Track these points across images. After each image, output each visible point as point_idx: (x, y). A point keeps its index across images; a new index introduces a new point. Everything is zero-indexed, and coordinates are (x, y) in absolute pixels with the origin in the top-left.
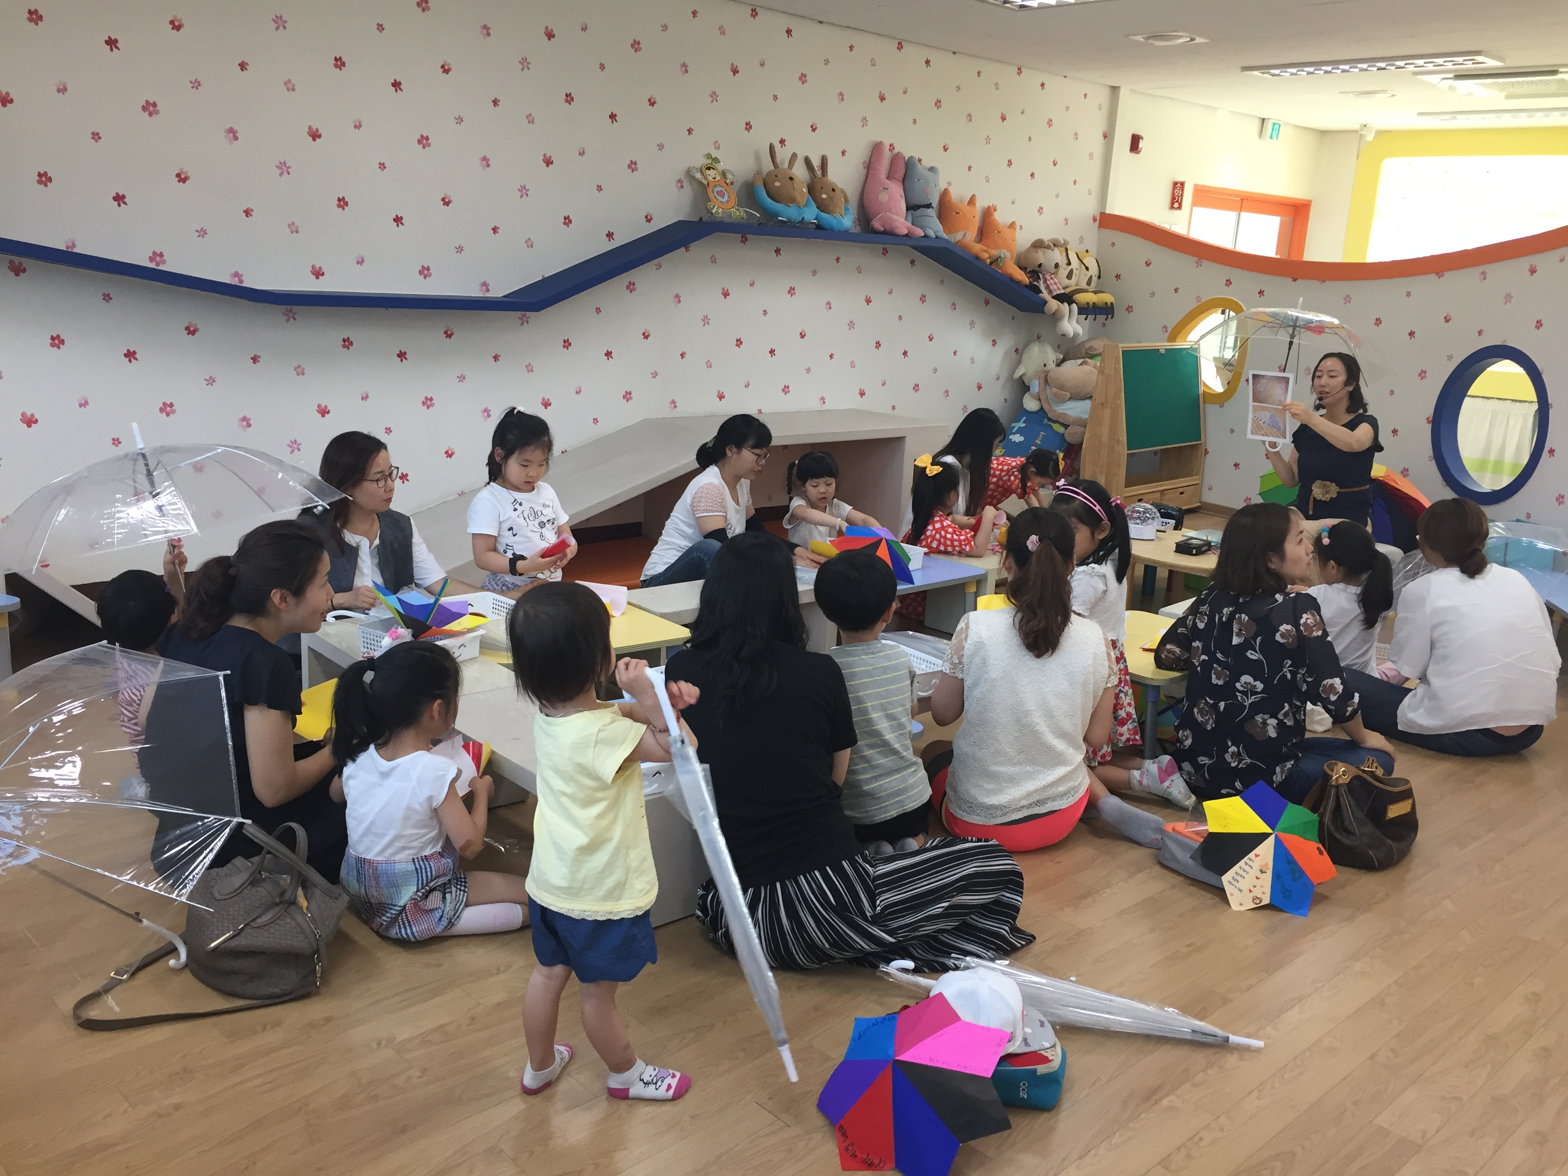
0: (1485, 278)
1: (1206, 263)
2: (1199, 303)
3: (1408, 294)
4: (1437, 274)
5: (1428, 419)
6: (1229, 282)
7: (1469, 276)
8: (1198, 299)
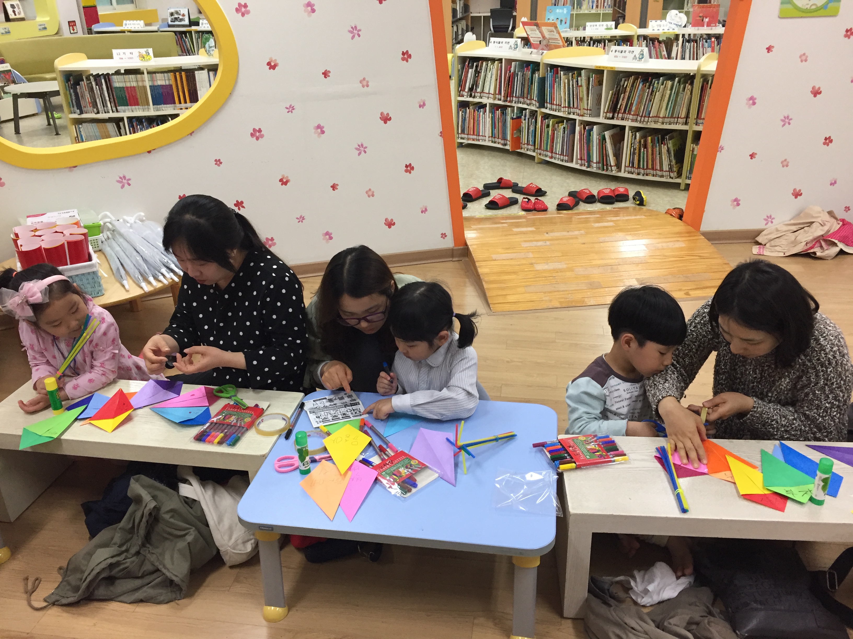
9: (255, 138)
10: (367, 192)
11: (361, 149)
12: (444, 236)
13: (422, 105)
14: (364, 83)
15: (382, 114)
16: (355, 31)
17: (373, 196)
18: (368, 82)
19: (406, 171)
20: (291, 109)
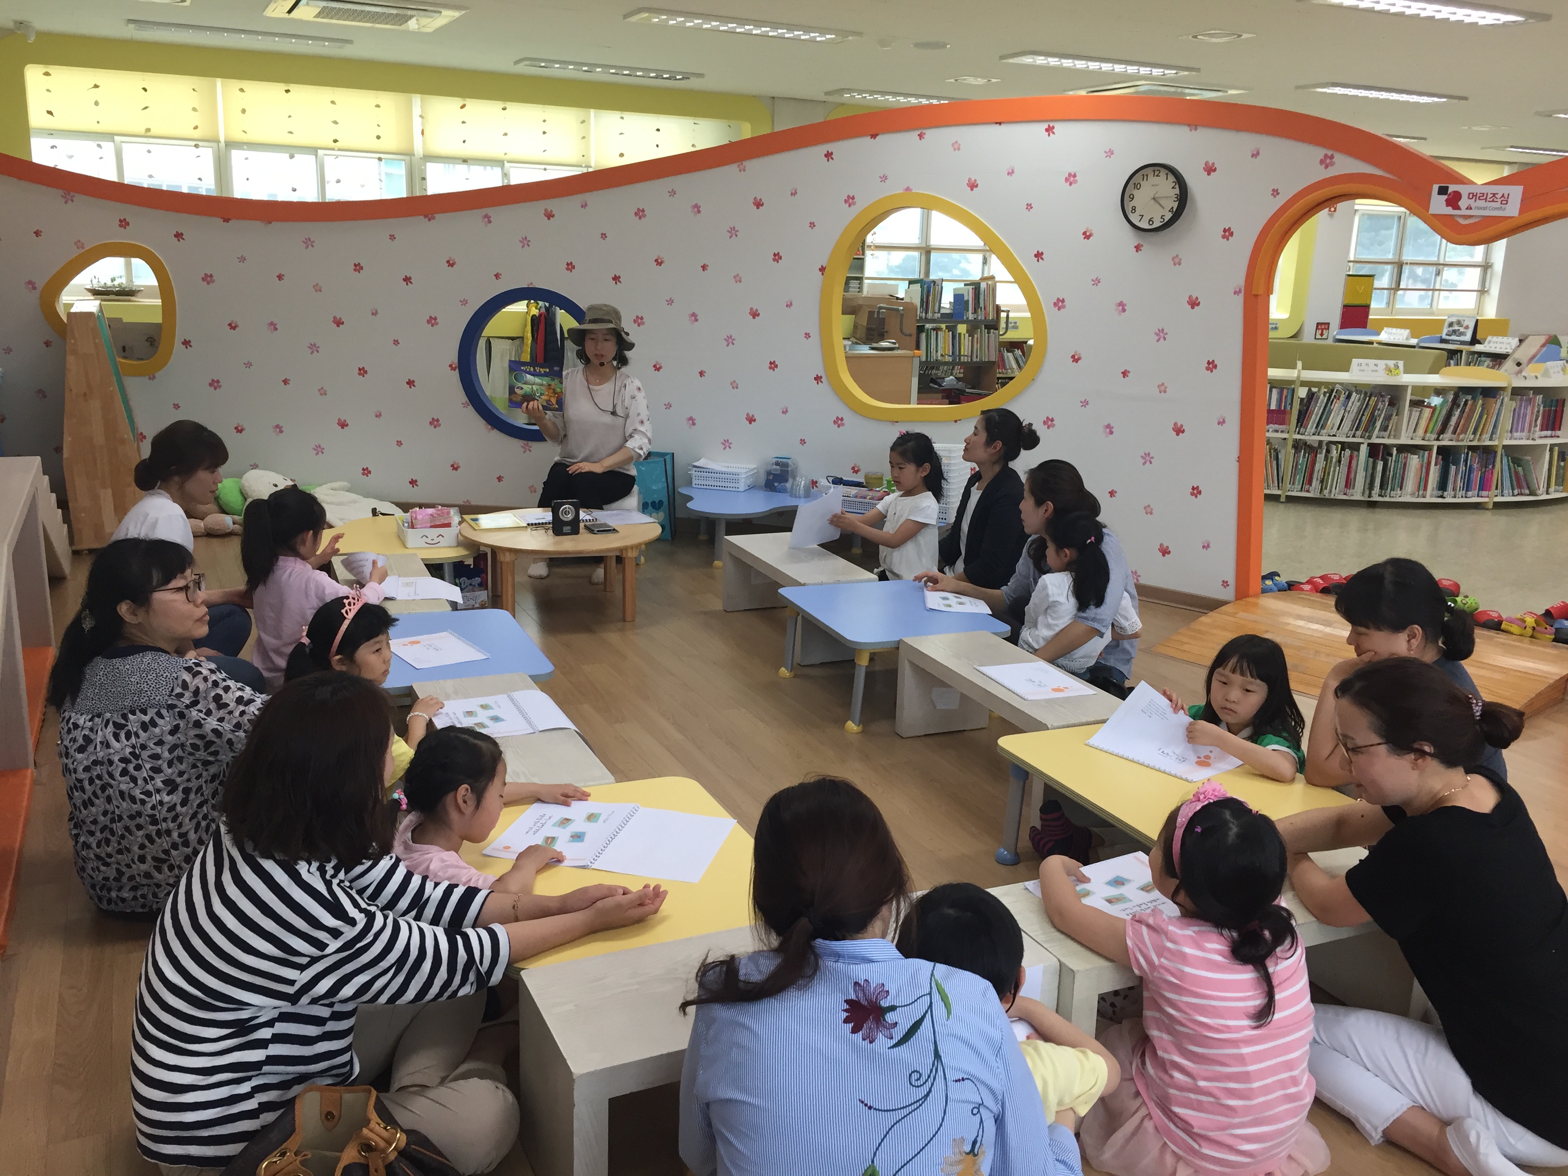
0: (490, 222)
1: (78, 198)
2: (81, 251)
3: (392, 237)
4: (425, 216)
5: (451, 366)
6: (124, 223)
7: (471, 219)
8: (79, 244)
9: (1046, 426)
10: (1145, 508)
11: (1147, 458)
12: (1225, 584)
13: (1221, 423)
14: (1162, 388)
15: (1175, 424)
16: (1161, 334)
17: (1151, 513)
18: (1166, 388)
19: (1192, 494)
20: (1085, 403)
